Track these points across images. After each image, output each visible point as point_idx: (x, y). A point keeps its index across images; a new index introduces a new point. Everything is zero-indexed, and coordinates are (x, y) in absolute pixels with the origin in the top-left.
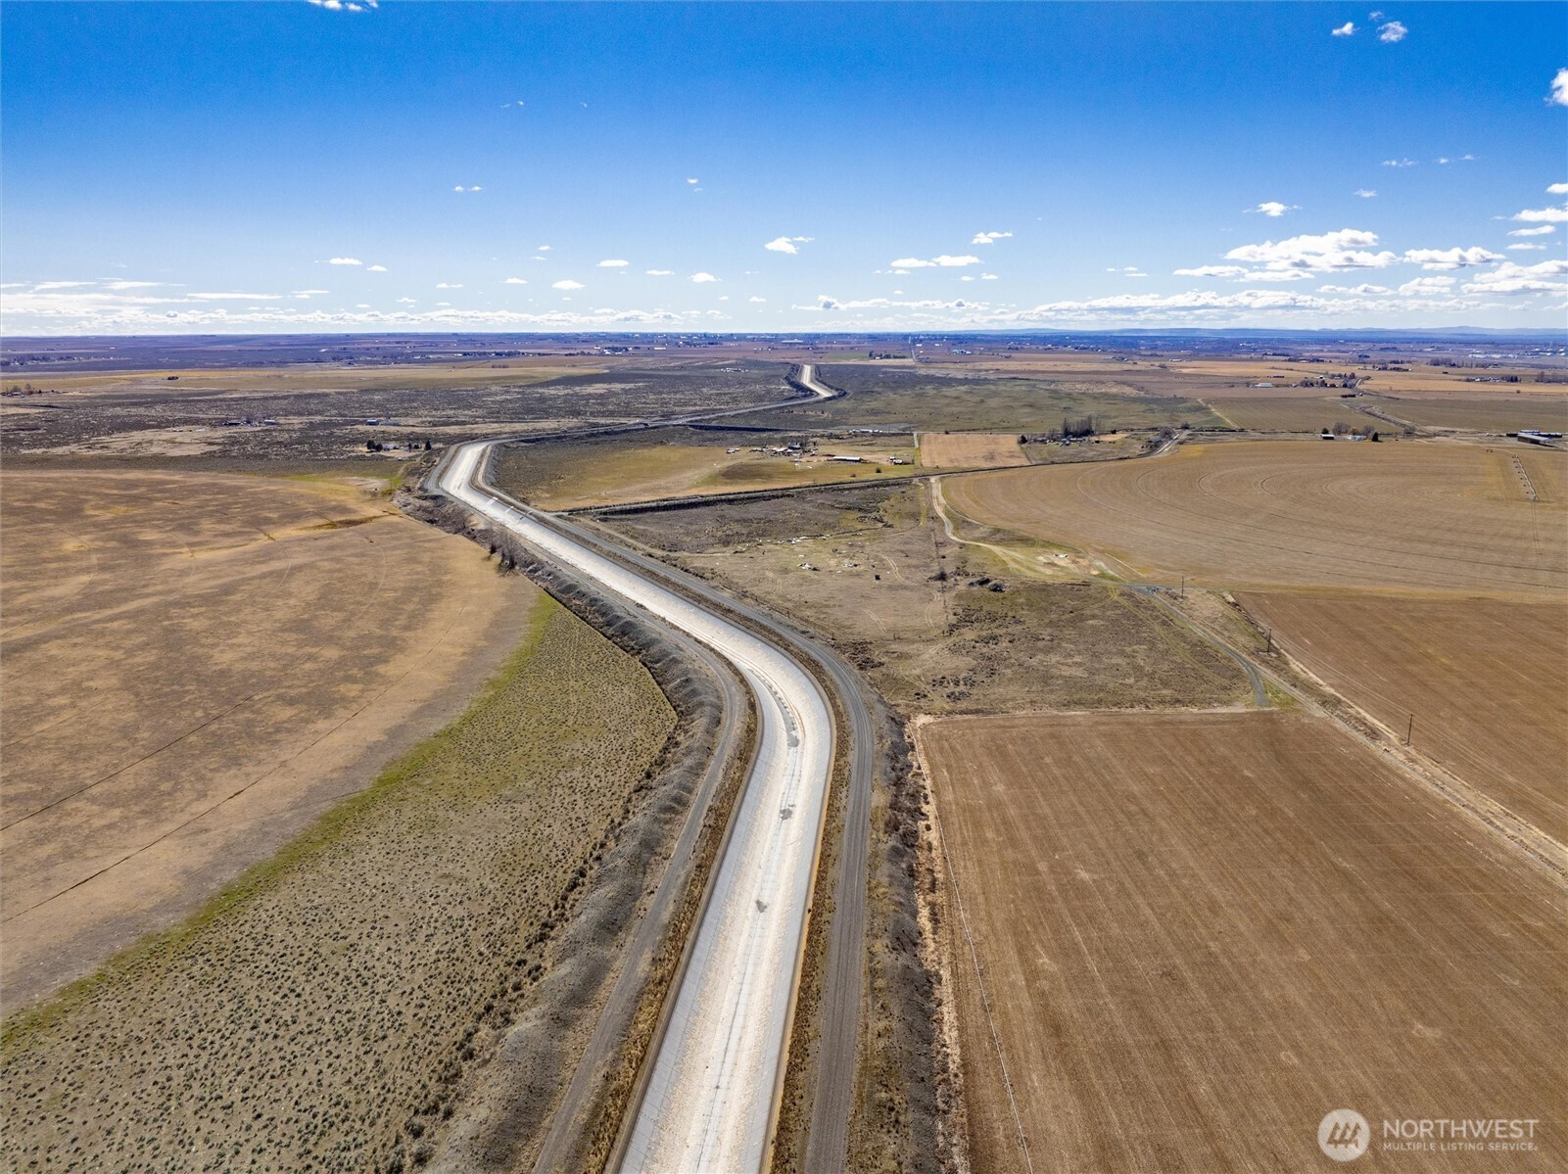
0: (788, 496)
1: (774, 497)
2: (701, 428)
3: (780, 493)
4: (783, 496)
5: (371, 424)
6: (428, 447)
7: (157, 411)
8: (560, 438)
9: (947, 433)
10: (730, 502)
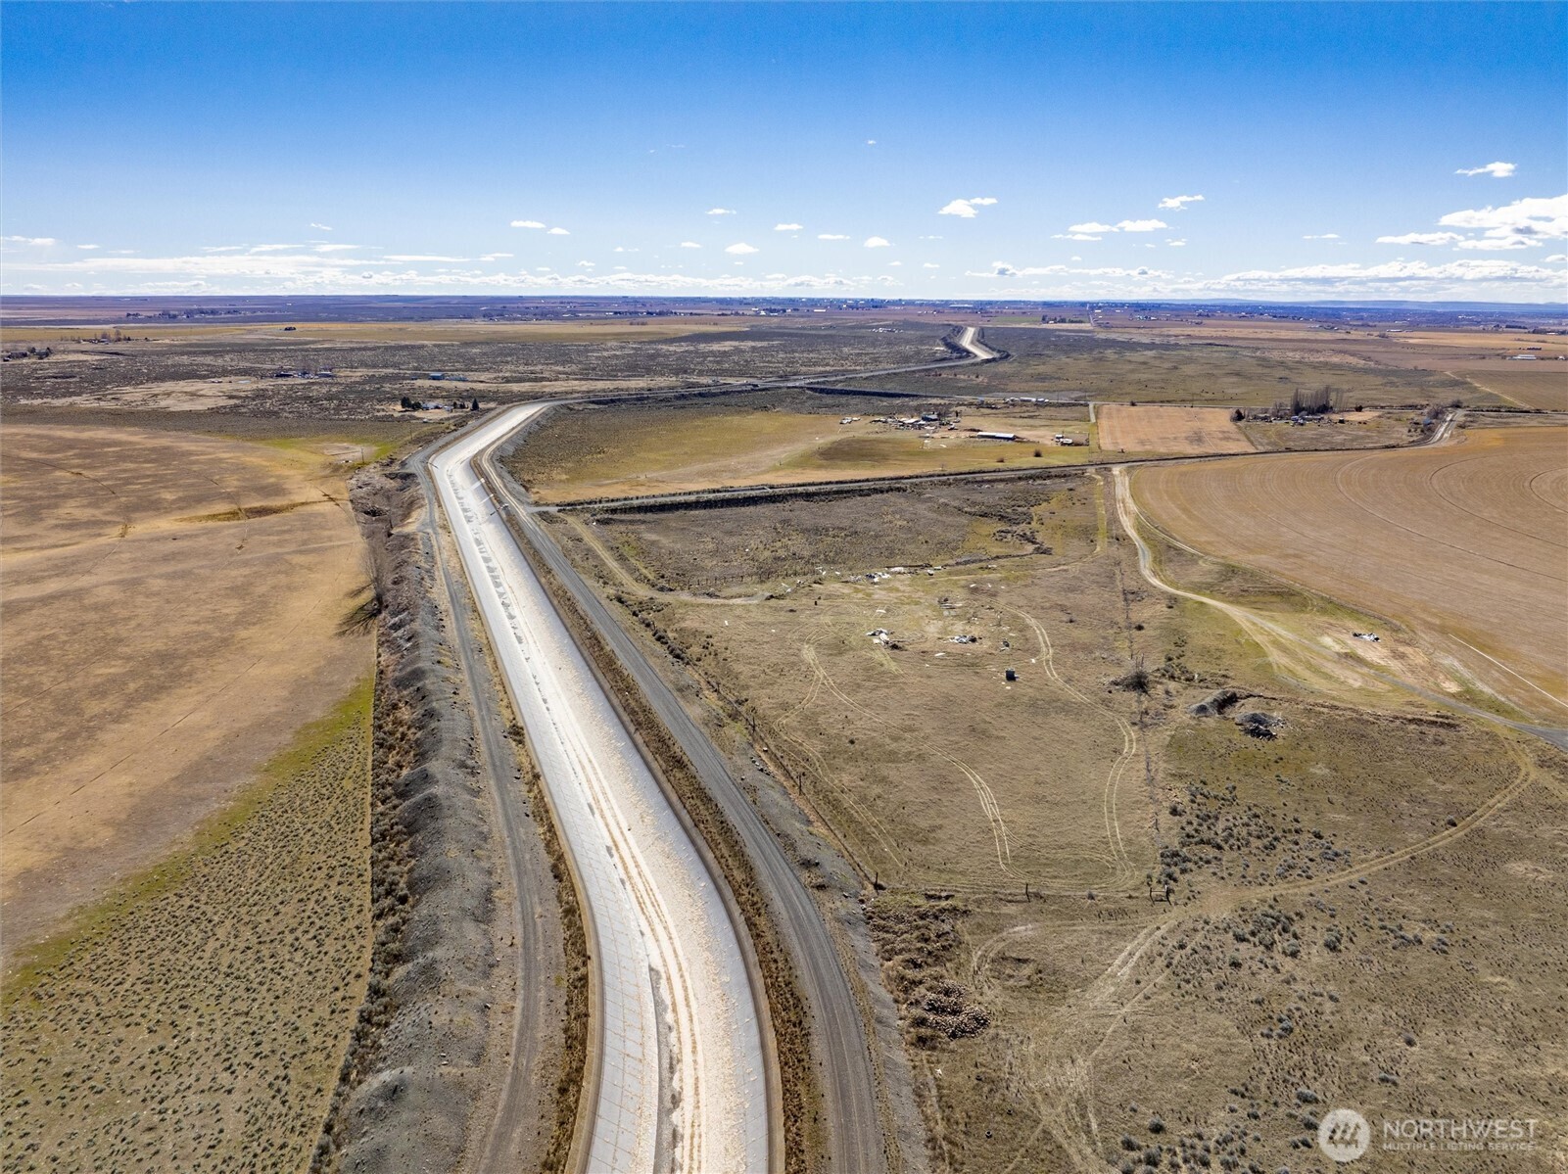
0: (898, 489)
1: (876, 491)
2: (822, 391)
3: (886, 485)
4: (890, 490)
5: (434, 378)
6: (475, 407)
7: (227, 361)
8: (640, 399)
9: (1133, 404)
10: (808, 496)
